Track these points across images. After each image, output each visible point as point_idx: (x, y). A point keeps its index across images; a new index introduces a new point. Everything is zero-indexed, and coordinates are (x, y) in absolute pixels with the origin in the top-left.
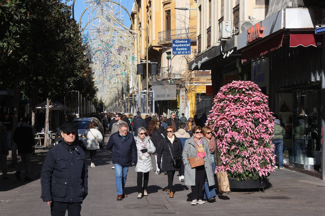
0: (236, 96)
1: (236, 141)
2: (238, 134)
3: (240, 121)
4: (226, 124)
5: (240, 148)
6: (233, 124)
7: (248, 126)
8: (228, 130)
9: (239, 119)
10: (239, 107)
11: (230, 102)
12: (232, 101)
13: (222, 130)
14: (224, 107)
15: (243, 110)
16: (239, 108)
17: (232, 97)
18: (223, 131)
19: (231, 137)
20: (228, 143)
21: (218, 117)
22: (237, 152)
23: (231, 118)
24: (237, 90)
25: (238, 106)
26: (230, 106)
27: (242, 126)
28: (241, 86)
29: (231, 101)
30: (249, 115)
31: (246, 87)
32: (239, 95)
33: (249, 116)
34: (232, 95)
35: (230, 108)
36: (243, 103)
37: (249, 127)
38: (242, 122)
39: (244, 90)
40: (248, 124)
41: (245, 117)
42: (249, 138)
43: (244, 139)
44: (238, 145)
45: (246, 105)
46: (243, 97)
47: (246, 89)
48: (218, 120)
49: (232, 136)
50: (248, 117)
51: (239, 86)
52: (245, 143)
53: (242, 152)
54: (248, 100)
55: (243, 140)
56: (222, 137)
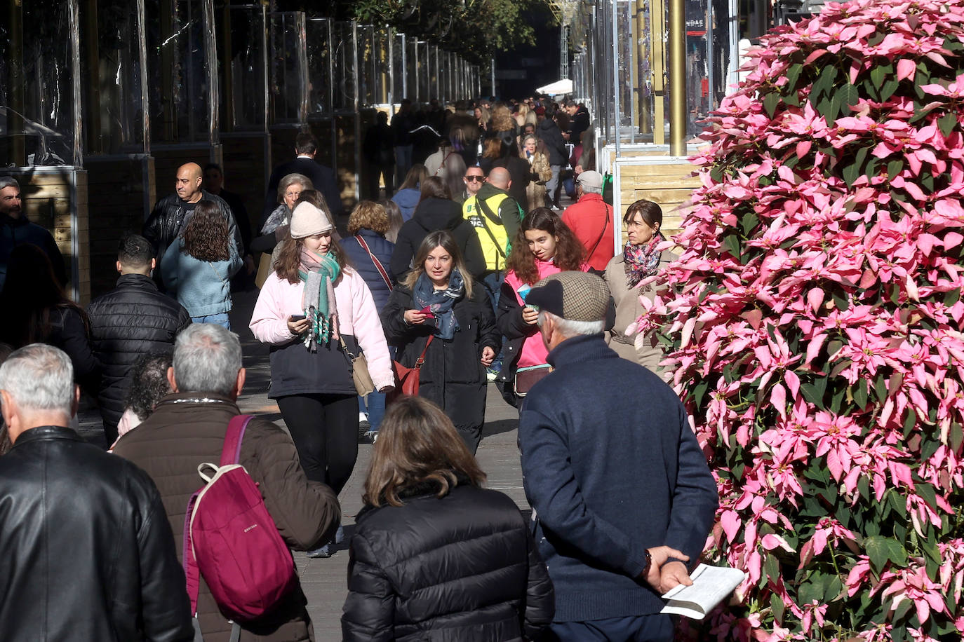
0: (845, 123)
1: (843, 489)
2: (858, 430)
3: (869, 323)
4: (761, 352)
5: (873, 543)
6: (813, 350)
7: (930, 369)
8: (778, 400)
9: (863, 312)
10: (871, 209)
11: (803, 169)
12: (819, 159)
13: (732, 399)
14: (758, 209)
15: (896, 235)
16: (867, 216)
17: (820, 127)
18: (740, 411)
19: (801, 453)
20: (784, 507)
21: (712, 297)
22: (854, 576)
23: (798, 306)
24: (853, 73)
25: (861, 207)
26: (798, 202)
27: (886, 371)
28: (890, 36)
29: (809, 159)
30: (943, 274)
31: (924, 47)
32: (874, 115)
33: (944, 284)
34: (818, 114)
35: (798, 216)
36: (898, 182)
37: (940, 374)
38: (887, 334)
39: (906, 69)
40: (934, 350)
41: (913, 290)
42: (944, 462)
43: (902, 473)
44: (858, 519)
45: (926, 191)
46: (904, 125)
47: (923, 67)
48: (708, 315)
49: (811, 448)
50: (939, 296)
51: (872, 35)
52: (915, 506)
53: (887, 575)
54: (940, 155)
55: (895, 482)
56: (739, 458)
